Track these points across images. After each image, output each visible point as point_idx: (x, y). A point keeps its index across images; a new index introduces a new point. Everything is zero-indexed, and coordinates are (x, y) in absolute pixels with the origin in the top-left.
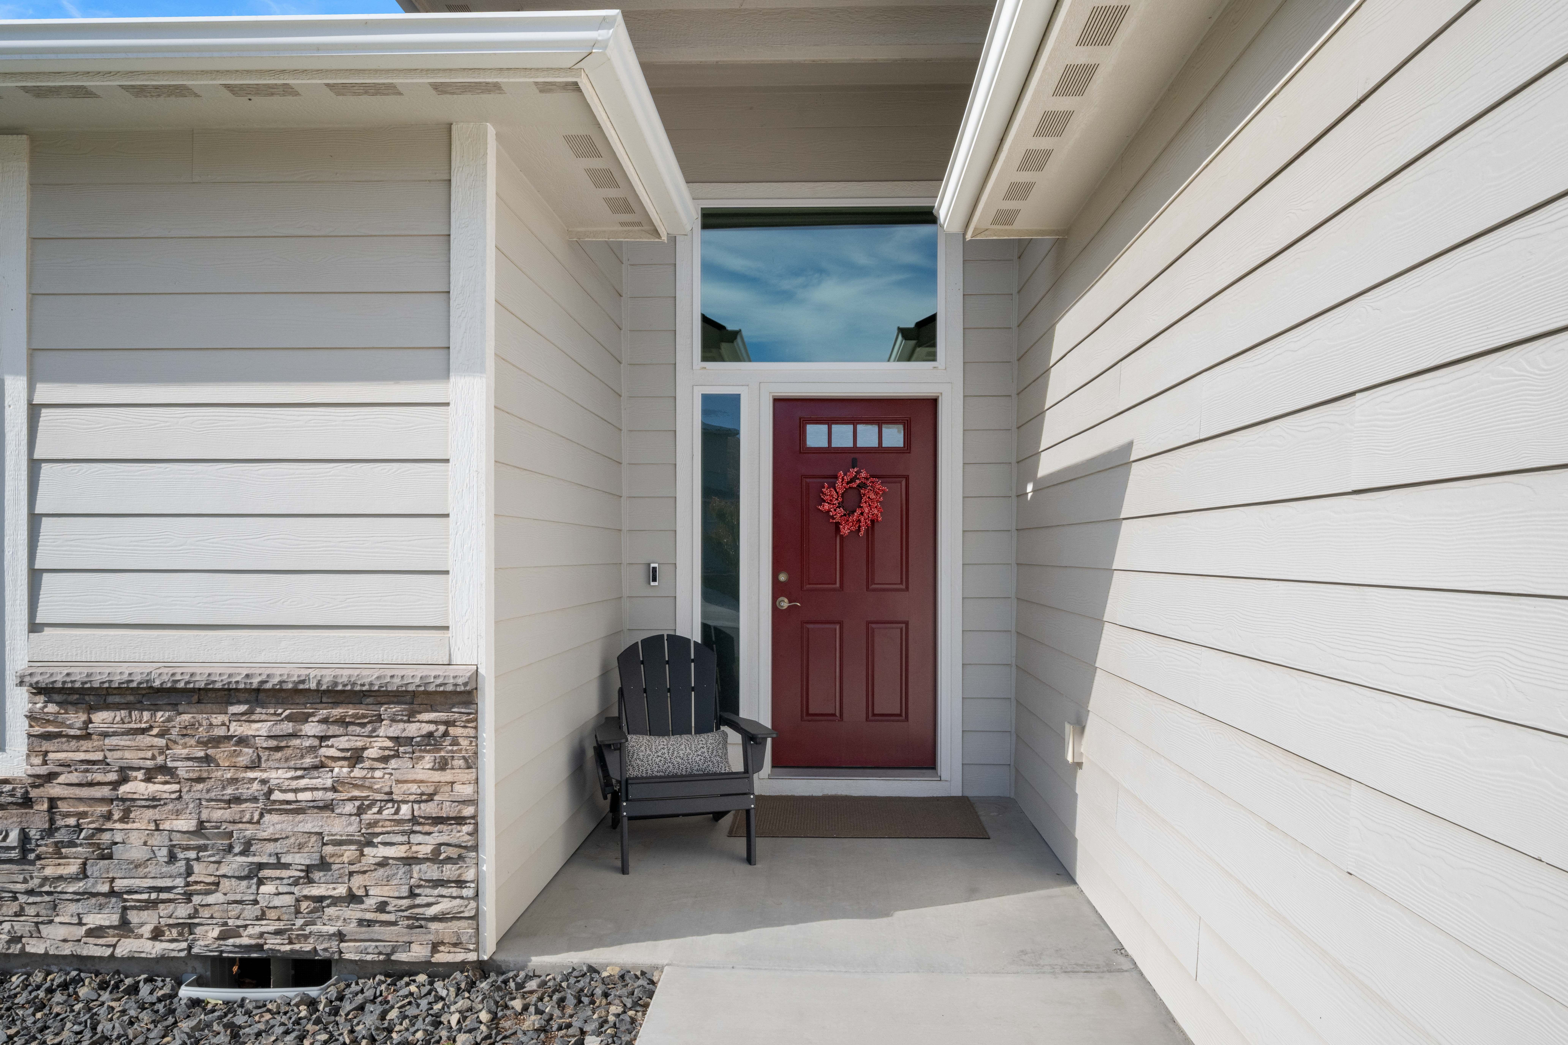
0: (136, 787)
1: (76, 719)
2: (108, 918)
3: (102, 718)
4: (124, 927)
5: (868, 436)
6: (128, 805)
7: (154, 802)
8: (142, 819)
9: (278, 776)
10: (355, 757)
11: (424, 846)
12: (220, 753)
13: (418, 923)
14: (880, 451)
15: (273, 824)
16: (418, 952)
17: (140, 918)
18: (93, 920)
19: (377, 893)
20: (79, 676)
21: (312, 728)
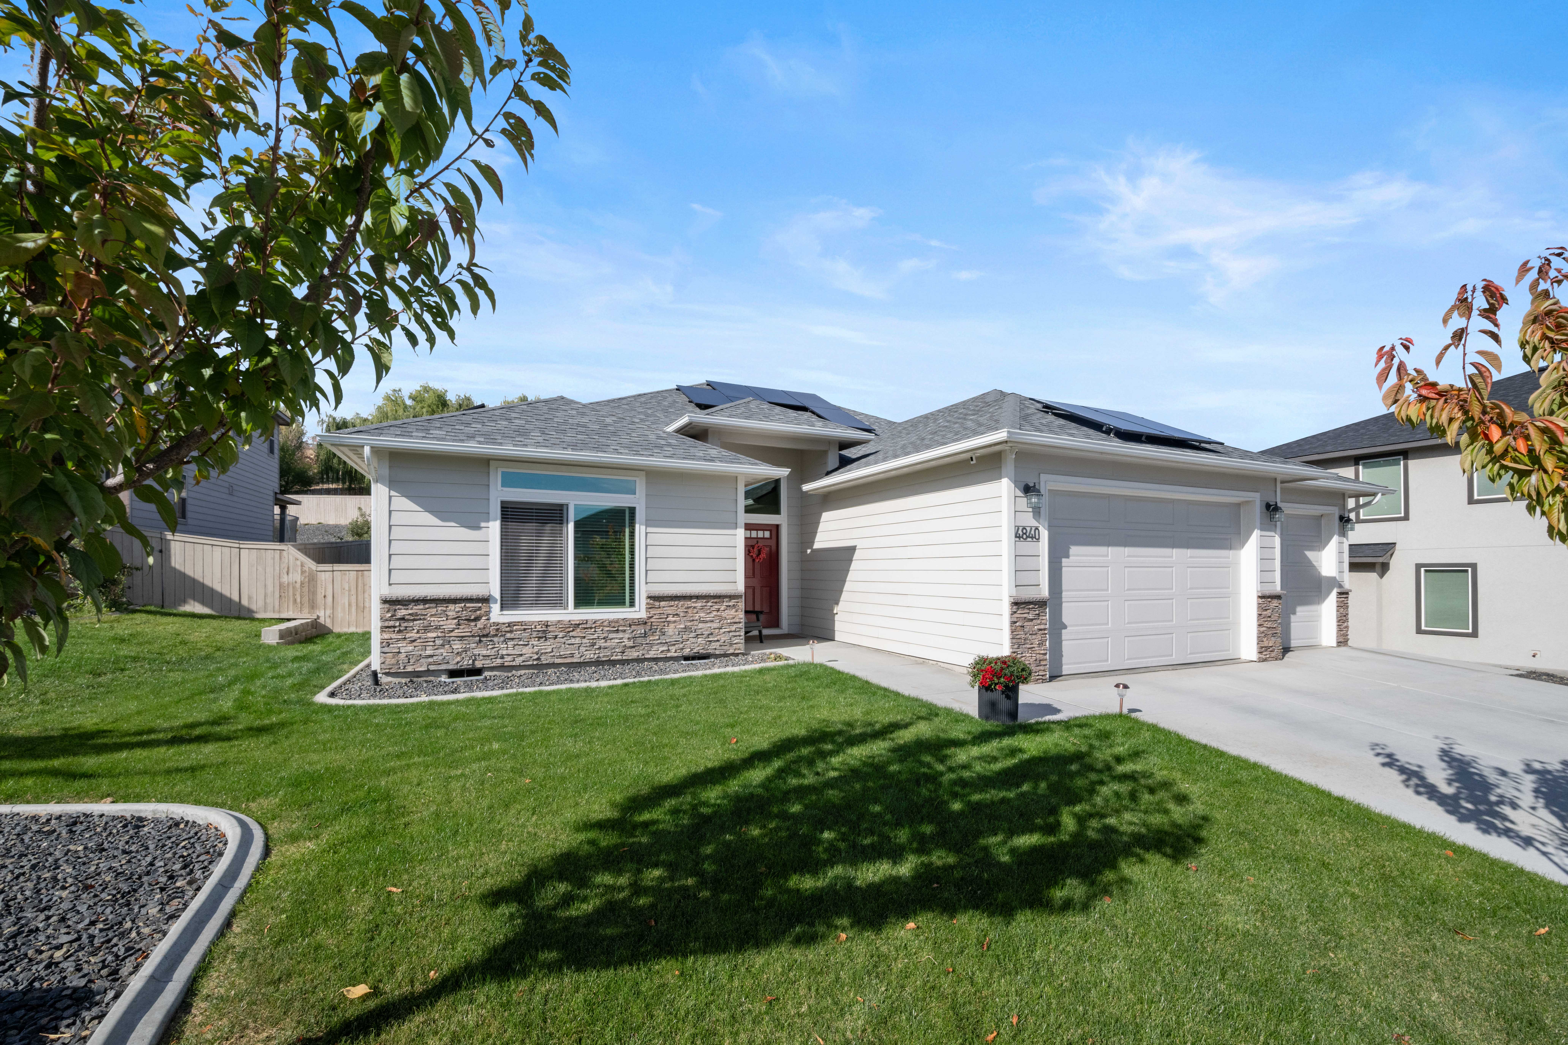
0: (670, 618)
1: (657, 604)
2: (665, 648)
3: (663, 604)
4: (668, 650)
5: (760, 534)
6: (669, 622)
7: (675, 622)
8: (672, 626)
9: (702, 615)
10: (718, 610)
11: (733, 628)
12: (690, 611)
13: (731, 644)
14: (764, 538)
15: (701, 625)
16: (731, 651)
17: (673, 649)
18: (661, 649)
19: (723, 639)
20: (657, 594)
21: (710, 604)
